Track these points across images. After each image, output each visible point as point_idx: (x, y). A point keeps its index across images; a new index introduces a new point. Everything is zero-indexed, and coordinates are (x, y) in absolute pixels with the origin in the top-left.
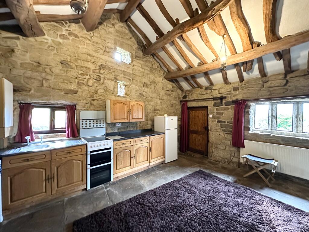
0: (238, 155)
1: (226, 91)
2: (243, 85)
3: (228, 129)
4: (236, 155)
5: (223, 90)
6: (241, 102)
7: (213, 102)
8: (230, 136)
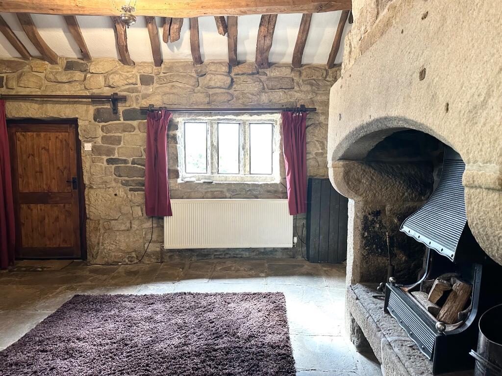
0: (159, 236)
1: (126, 83)
2: (161, 74)
3: (135, 178)
4: (155, 237)
5: (117, 77)
6: (160, 112)
7: (92, 109)
8: (141, 194)
